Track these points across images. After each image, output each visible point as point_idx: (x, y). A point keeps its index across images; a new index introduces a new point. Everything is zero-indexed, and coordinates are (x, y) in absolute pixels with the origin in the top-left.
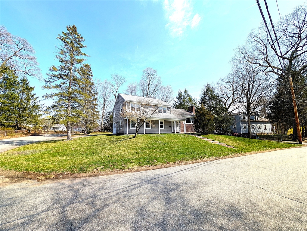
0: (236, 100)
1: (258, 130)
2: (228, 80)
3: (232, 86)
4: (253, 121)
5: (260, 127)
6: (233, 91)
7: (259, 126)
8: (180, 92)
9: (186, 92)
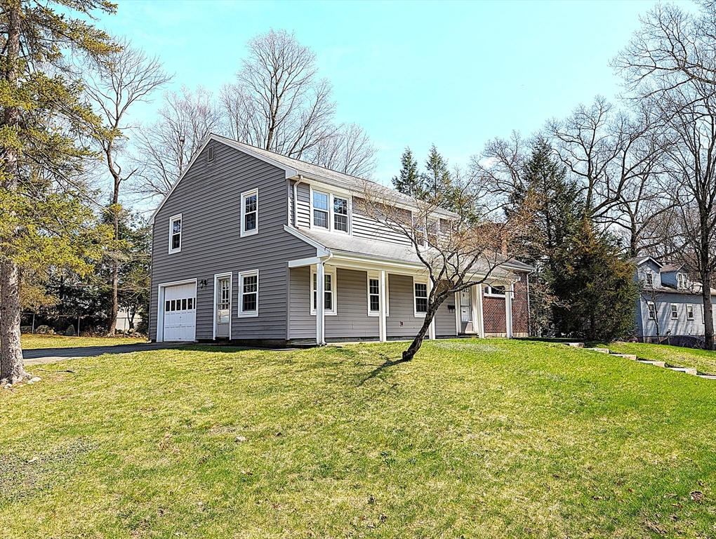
0: (598, 213)
1: (687, 326)
2: (575, 133)
3: (589, 155)
4: (673, 291)
5: (691, 314)
6: (589, 176)
7: (689, 310)
8: (407, 160)
9: (435, 162)
